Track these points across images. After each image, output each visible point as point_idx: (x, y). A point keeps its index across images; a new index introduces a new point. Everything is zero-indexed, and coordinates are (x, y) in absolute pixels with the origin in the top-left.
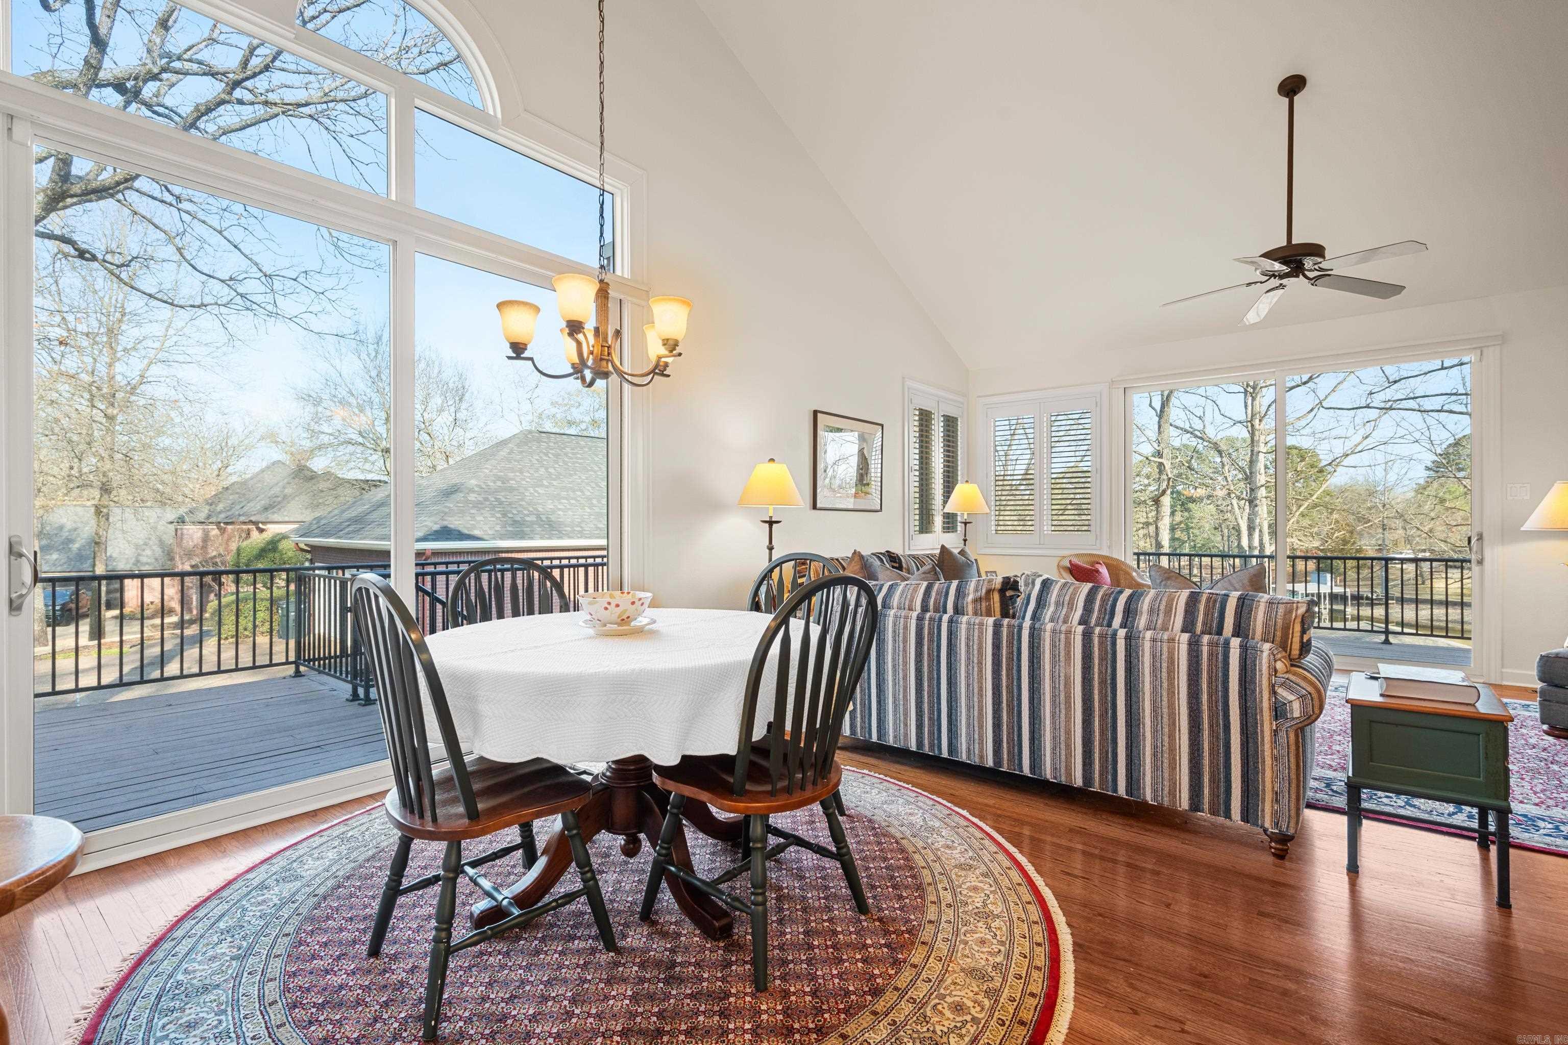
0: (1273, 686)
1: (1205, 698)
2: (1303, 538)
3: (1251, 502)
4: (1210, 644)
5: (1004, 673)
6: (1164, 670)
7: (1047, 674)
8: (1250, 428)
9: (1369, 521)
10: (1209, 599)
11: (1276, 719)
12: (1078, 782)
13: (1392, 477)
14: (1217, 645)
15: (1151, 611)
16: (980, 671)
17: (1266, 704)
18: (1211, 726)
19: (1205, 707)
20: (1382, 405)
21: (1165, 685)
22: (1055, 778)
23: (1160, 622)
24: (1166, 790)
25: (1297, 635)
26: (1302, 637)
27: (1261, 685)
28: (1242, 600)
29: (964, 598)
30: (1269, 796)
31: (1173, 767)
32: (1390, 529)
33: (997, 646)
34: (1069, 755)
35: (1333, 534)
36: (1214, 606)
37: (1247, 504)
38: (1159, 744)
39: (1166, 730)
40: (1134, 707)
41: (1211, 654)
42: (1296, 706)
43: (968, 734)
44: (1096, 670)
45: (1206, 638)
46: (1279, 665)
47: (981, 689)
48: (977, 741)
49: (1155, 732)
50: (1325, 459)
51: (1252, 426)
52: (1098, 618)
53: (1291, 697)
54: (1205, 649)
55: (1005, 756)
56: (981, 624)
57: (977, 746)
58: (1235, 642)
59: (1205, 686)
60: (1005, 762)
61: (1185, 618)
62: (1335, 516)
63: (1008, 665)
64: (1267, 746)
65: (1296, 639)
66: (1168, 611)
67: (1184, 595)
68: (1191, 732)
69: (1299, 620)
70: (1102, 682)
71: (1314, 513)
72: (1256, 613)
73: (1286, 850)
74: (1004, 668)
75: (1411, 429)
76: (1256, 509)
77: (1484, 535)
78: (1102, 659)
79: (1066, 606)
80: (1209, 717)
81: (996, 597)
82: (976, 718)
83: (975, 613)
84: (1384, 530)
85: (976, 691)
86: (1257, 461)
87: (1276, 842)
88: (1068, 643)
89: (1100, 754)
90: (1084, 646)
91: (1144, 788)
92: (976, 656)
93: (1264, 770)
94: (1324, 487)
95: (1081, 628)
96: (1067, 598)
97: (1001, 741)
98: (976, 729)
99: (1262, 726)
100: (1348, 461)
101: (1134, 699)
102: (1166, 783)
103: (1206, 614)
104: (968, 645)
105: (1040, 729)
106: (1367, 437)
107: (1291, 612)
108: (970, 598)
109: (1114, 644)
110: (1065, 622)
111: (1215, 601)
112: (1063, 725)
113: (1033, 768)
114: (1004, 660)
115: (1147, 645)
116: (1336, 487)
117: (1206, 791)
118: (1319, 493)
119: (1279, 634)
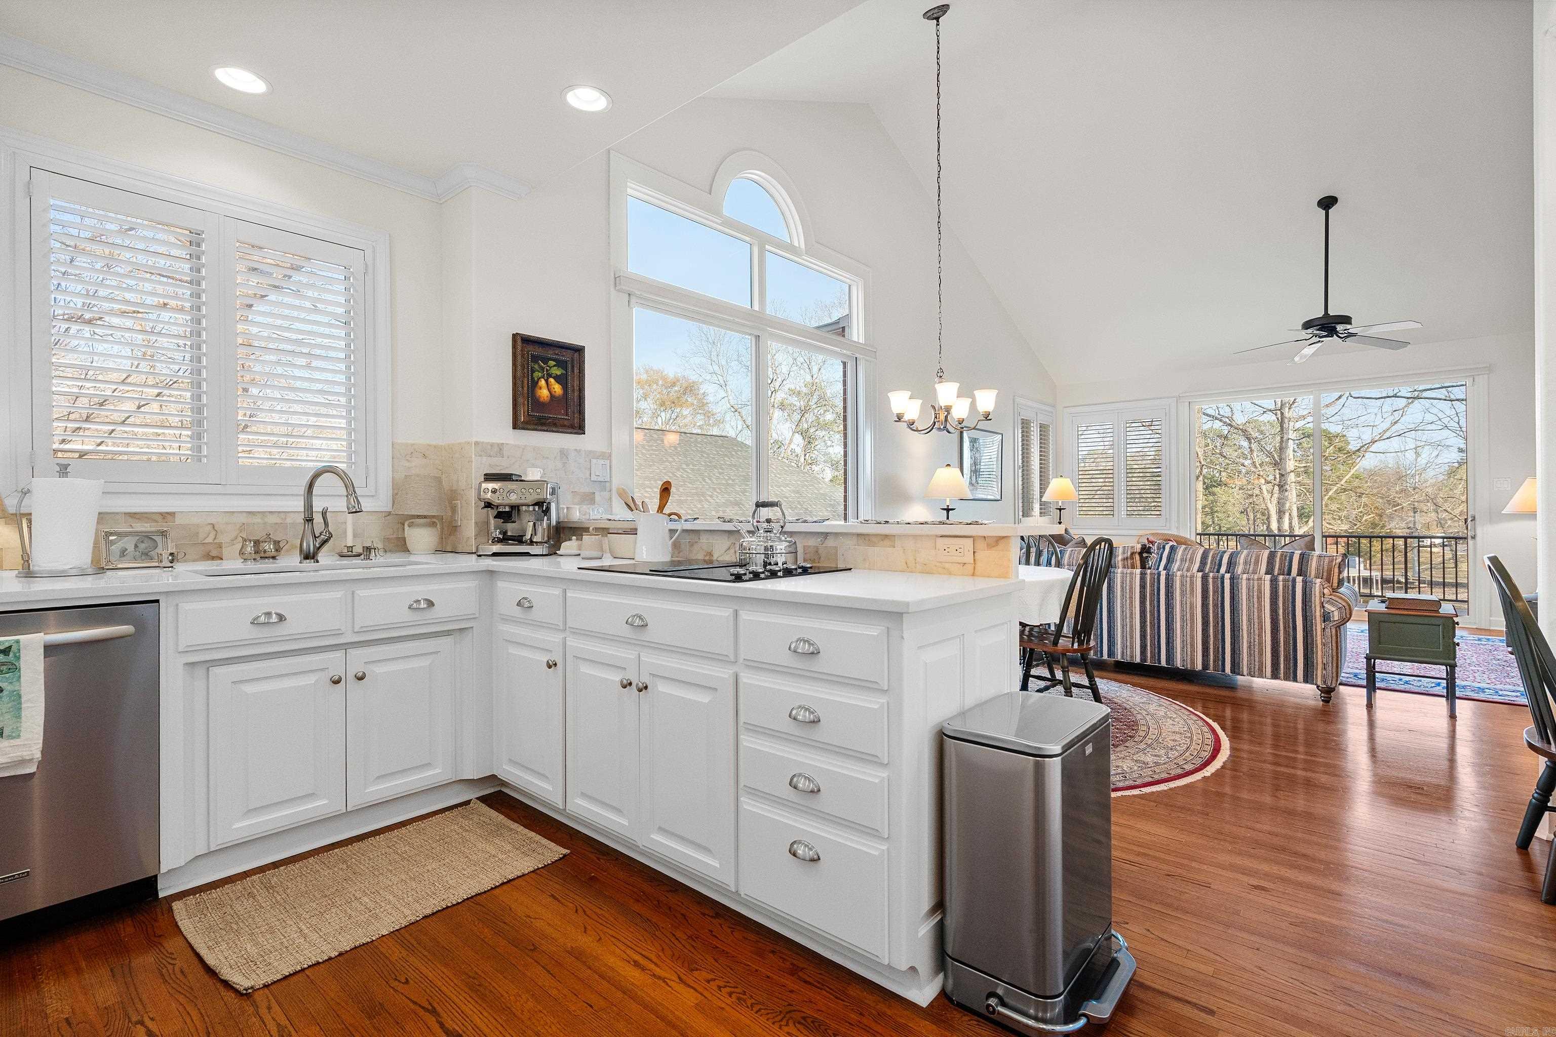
0: (1323, 603)
1: (1281, 612)
2: (1332, 522)
3: (1281, 486)
4: (1284, 580)
5: (1148, 603)
6: (1255, 597)
7: (1178, 602)
8: (1279, 416)
9: (1398, 505)
10: (1282, 555)
11: (1324, 622)
12: (1199, 667)
13: (1422, 461)
14: (1288, 581)
15: (1245, 563)
16: (1131, 602)
17: (1318, 614)
18: (1285, 628)
19: (1281, 617)
20: (1409, 395)
21: (1256, 606)
22: (1183, 666)
23: (1251, 569)
24: (1257, 667)
25: (1336, 574)
26: (1339, 576)
27: (1315, 603)
28: (1302, 556)
29: (1115, 558)
30: (1320, 667)
31: (1261, 653)
32: (1421, 512)
33: (1143, 587)
34: (1193, 651)
35: (1362, 517)
36: (1285, 559)
37: (1276, 488)
38: (1252, 641)
39: (1257, 632)
40: (1236, 620)
41: (1284, 586)
42: (1336, 614)
43: (1122, 643)
44: (1211, 599)
45: (1281, 578)
46: (1326, 591)
47: (1131, 614)
48: (1128, 647)
49: (1249, 633)
50: (1353, 447)
51: (1282, 414)
52: (1210, 568)
53: (1333, 609)
54: (1281, 584)
55: (1149, 655)
56: (1131, 574)
57: (1128, 650)
58: (1299, 579)
59: (1281, 605)
60: (1149, 658)
61: (1267, 566)
62: (1364, 499)
63: (1151, 598)
64: (1319, 638)
65: (1336, 578)
66: (1257, 562)
67: (1266, 553)
68: (1272, 632)
69: (1337, 566)
70: (1215, 606)
71: (1343, 497)
72: (1311, 562)
73: (1330, 698)
74: (1148, 600)
75: (1441, 415)
76: (1286, 494)
77: (1476, 517)
78: (1214, 592)
79: (1188, 561)
80: (1284, 623)
81: (1137, 557)
82: (1128, 632)
83: (1124, 567)
84: (1415, 513)
85: (1128, 615)
86: (1287, 447)
87: (1324, 693)
88: (1192, 583)
89: (1214, 649)
90: (1203, 584)
91: (1242, 668)
92: (1128, 593)
93: (1317, 652)
94: (1353, 471)
95: (1200, 574)
96: (1189, 556)
97: (1146, 645)
98: (1128, 639)
99: (1316, 626)
100: (1374, 448)
101: (1236, 615)
102: (1257, 664)
103: (1281, 564)
104: (1122, 587)
105: (1173, 637)
106: (1395, 423)
107: (1332, 561)
108: (1120, 558)
109: (1223, 583)
110: (1188, 570)
111: (1286, 556)
112: (1189, 633)
113: (1168, 662)
114: (1148, 595)
115: (1244, 583)
116: (1365, 469)
117: (1282, 666)
118: (1347, 477)
119: (1325, 574)
